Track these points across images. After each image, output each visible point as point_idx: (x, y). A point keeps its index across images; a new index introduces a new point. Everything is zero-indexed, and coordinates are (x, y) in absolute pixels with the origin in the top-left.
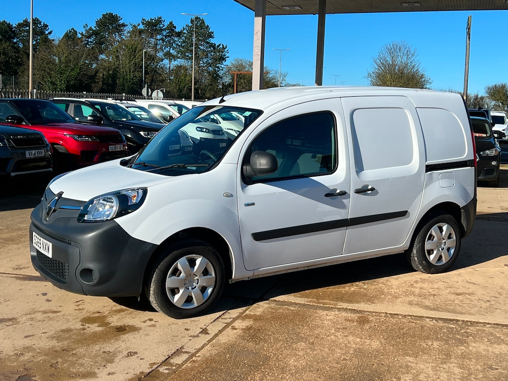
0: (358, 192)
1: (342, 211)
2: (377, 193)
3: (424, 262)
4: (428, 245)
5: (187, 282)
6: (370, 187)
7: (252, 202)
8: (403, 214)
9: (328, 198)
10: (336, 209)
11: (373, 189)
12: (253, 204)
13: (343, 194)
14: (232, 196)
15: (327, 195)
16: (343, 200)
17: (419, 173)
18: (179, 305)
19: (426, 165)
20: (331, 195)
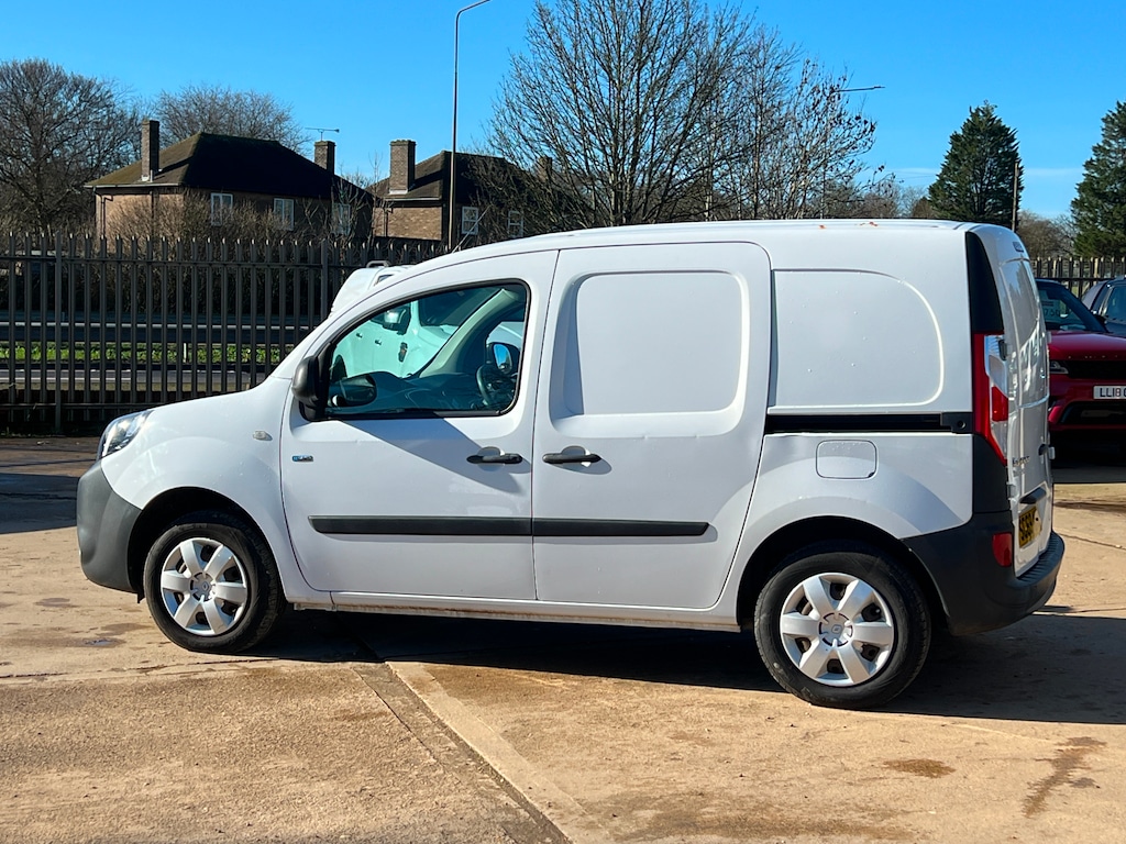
0: (552, 460)
1: (512, 497)
2: (607, 468)
3: (775, 665)
4: (789, 624)
5: (197, 587)
6: (588, 453)
7: (306, 455)
8: (697, 530)
9: (476, 465)
10: (496, 492)
11: (594, 459)
12: (309, 459)
13: (515, 460)
14: (269, 438)
15: (474, 459)
16: (513, 475)
17: (741, 432)
18: (183, 625)
19: (767, 415)
20: (485, 461)
